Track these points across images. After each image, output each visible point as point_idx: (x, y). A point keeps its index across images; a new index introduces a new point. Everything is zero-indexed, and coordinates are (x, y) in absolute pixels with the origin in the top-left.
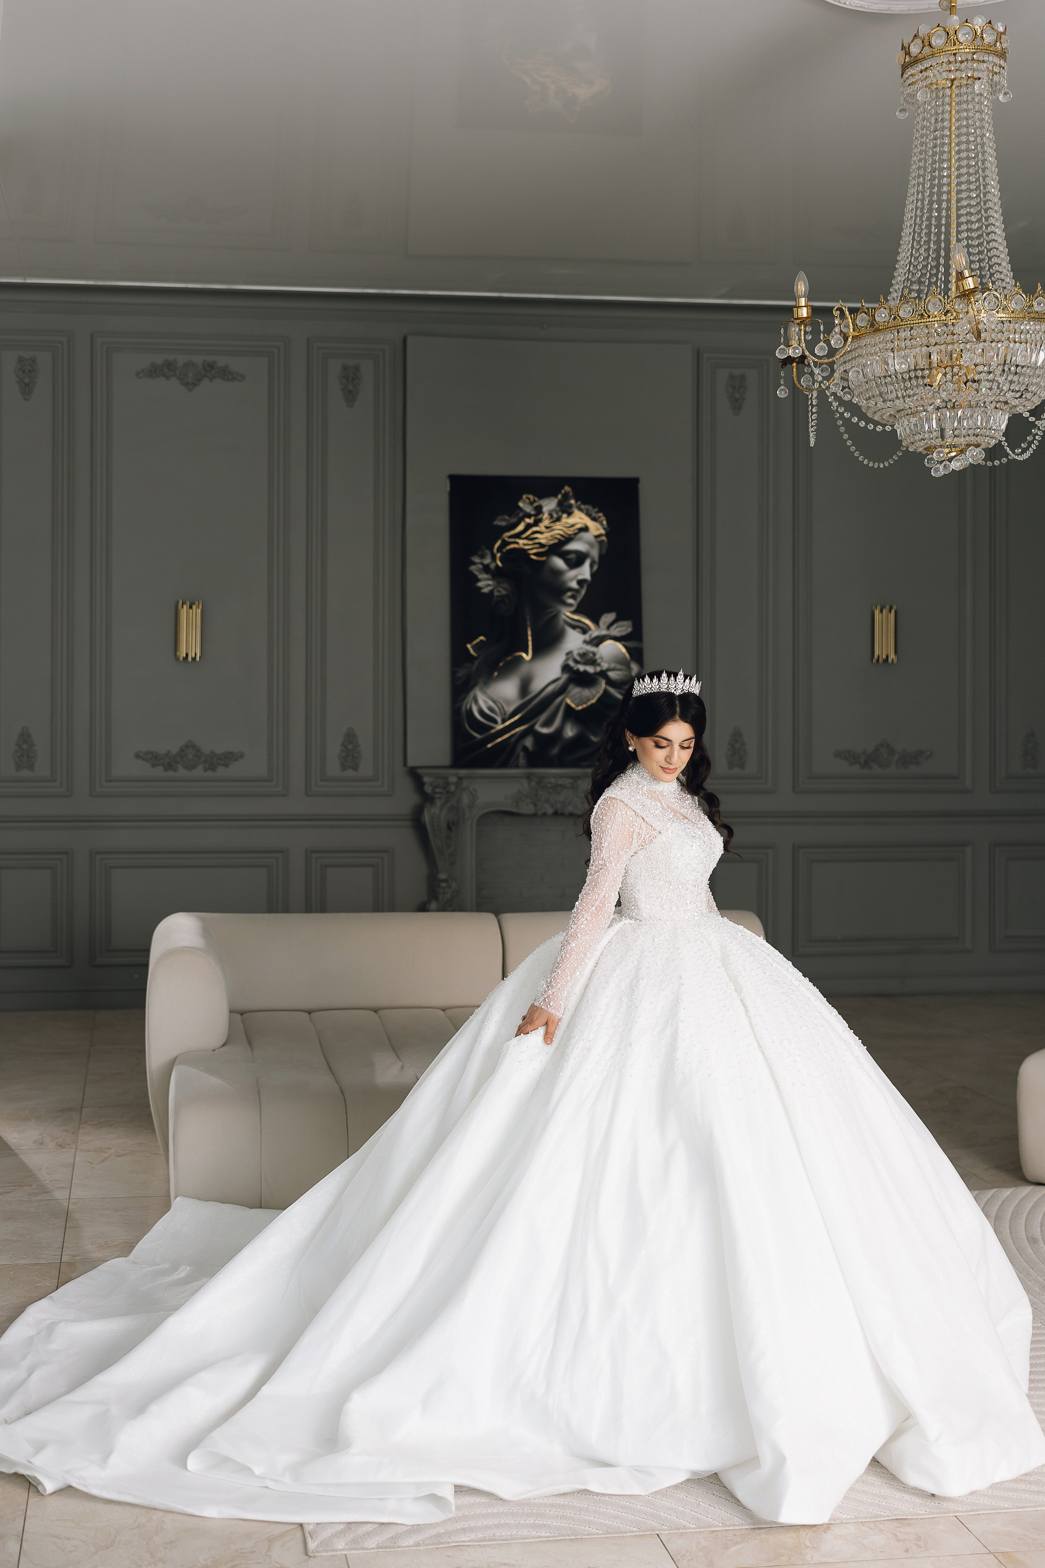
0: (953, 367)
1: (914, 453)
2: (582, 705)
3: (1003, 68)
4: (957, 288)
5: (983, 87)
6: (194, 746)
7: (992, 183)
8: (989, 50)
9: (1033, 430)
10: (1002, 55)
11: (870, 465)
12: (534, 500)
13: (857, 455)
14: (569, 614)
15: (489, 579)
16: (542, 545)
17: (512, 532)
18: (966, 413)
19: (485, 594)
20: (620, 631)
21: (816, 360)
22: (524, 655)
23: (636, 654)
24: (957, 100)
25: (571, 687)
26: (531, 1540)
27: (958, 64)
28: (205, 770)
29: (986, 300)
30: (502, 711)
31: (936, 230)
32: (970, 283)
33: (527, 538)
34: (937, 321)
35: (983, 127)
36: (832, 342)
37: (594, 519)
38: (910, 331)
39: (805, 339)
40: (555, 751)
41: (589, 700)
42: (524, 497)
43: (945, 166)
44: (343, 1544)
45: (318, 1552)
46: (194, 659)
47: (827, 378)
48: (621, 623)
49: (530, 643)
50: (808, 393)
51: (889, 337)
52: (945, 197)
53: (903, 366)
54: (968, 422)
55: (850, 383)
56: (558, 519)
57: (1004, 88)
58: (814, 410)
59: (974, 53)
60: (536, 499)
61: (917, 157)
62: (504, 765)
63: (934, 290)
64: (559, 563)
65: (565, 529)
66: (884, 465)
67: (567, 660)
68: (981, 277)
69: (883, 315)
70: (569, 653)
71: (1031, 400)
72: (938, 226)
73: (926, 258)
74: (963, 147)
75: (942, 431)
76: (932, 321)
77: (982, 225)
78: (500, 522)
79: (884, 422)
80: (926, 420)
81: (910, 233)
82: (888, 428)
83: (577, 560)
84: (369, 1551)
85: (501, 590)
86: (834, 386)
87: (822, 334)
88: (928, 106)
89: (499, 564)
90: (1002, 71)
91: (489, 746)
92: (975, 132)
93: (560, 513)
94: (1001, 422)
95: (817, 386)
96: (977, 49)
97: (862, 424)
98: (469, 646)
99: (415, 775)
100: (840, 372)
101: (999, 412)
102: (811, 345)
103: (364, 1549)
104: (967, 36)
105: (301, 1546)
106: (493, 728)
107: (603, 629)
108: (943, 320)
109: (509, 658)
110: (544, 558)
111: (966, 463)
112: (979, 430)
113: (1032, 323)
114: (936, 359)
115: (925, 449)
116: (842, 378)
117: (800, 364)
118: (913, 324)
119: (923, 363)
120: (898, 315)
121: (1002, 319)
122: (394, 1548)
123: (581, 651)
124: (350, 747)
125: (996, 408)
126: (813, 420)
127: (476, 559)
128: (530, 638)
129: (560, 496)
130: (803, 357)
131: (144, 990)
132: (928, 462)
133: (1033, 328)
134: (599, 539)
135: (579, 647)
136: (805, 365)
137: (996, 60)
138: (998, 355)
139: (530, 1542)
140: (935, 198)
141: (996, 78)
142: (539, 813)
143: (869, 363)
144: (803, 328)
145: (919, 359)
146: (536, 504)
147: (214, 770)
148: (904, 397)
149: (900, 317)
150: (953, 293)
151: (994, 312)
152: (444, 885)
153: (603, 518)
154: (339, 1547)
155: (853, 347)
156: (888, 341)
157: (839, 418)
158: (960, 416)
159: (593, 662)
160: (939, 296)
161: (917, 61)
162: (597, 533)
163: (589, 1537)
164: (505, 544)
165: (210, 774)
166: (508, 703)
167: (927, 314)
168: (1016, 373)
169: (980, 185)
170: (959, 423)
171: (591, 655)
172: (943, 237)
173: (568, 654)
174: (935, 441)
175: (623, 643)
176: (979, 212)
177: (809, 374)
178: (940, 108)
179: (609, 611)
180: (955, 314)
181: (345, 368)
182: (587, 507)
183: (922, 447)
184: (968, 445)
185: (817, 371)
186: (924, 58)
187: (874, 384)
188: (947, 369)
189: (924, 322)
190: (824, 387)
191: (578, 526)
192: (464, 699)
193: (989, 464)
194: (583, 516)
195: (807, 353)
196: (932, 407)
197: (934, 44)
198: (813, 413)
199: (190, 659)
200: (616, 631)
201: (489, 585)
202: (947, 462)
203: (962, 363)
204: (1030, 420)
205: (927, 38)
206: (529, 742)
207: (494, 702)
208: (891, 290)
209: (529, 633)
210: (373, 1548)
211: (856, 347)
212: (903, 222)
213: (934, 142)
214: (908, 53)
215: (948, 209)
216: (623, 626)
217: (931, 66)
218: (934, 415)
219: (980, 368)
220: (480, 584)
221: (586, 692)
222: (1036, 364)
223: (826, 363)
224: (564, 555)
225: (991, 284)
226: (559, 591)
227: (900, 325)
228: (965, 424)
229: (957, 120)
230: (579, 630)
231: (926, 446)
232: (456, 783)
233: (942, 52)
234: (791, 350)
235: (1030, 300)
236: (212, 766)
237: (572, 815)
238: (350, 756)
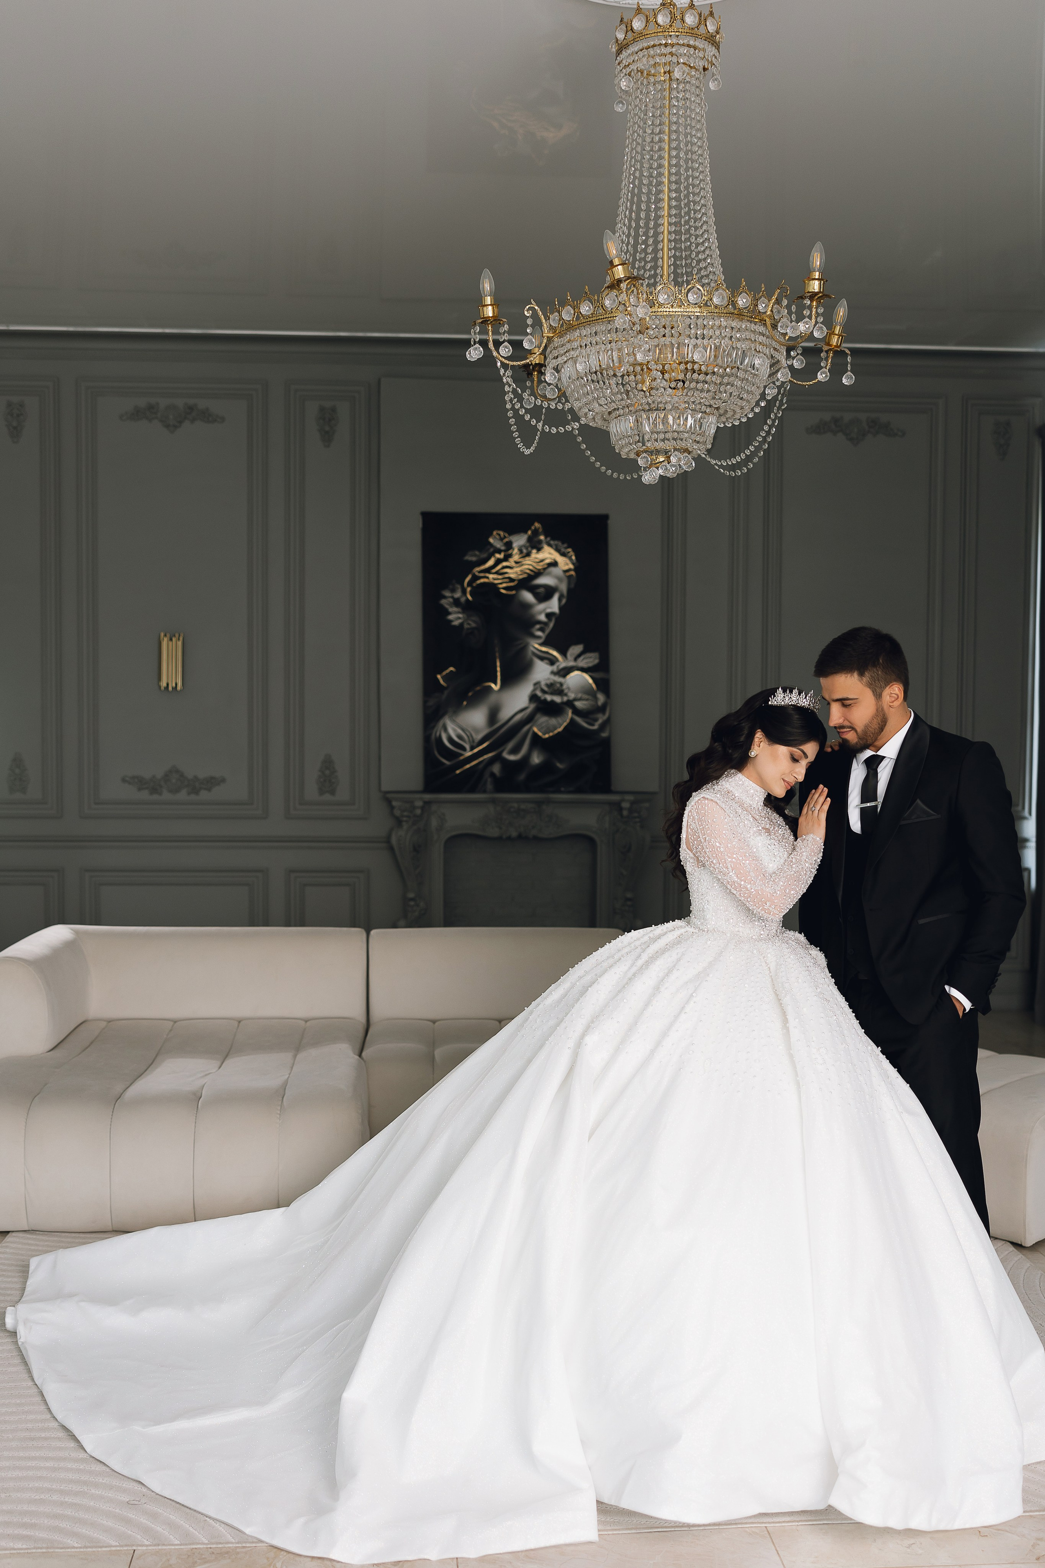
2: (548, 733)
6: (177, 771)
14: (537, 646)
15: (459, 613)
16: (511, 580)
19: (455, 626)
20: (587, 663)
22: (493, 685)
23: (603, 685)
25: (538, 716)
28: (189, 794)
30: (471, 738)
33: (497, 573)
37: (563, 555)
40: (522, 777)
41: (555, 729)
42: (495, 533)
46: (175, 688)
49: (499, 674)
56: (528, 554)
60: (507, 535)
62: (472, 790)
64: (528, 596)
65: (534, 564)
67: (535, 690)
70: (537, 684)
78: (471, 558)
83: (546, 594)
85: (470, 622)
89: (470, 598)
91: (458, 772)
93: (529, 549)
98: (439, 677)
99: (388, 800)
106: (462, 755)
107: (570, 661)
109: (478, 688)
110: (514, 592)
123: (548, 682)
124: (327, 772)
127: (447, 593)
128: (498, 669)
134: (568, 574)
135: (546, 677)
142: (504, 837)
146: (506, 540)
147: (197, 793)
152: (412, 903)
153: (572, 553)
159: (560, 692)
162: (566, 568)
165: (193, 797)
166: (477, 731)
171: (558, 685)
173: (535, 684)
175: (591, 674)
179: (577, 643)
181: (322, 409)
182: (556, 542)
191: (548, 561)
192: (433, 727)
194: (552, 551)
199: (170, 689)
200: (582, 663)
201: (459, 618)
206: (496, 769)
207: (463, 730)
209: (498, 664)
216: (591, 657)
220: (450, 617)
221: (553, 721)
224: (533, 590)
226: (527, 624)
230: (546, 661)
232: (423, 807)
236: (195, 791)
237: (536, 838)
238: (327, 781)
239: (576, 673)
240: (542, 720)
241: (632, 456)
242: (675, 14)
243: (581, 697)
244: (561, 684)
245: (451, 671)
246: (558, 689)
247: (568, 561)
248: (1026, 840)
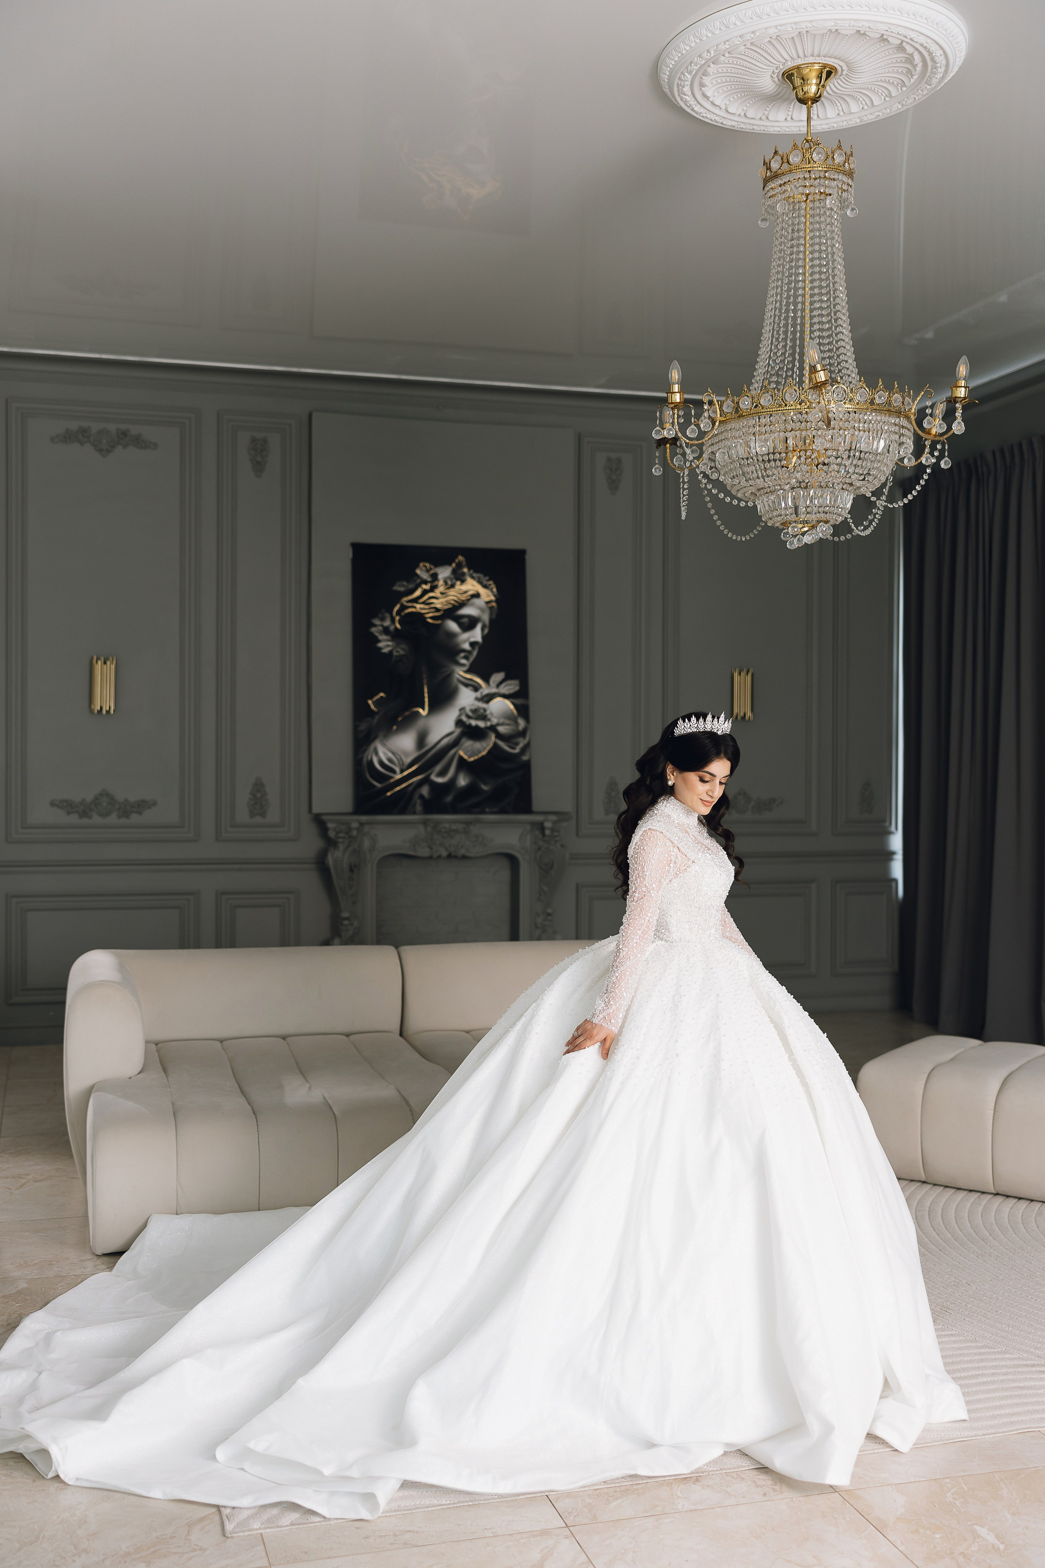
0: (806, 451)
1: (772, 527)
3: (851, 187)
4: (811, 380)
5: (833, 202)
6: (108, 795)
7: (841, 289)
8: (839, 169)
9: (874, 510)
10: (850, 174)
11: (733, 538)
12: (430, 568)
13: (723, 529)
14: (462, 673)
16: (437, 610)
18: (817, 493)
19: (384, 654)
21: (688, 441)
22: (421, 710)
24: (811, 213)
26: (433, 1509)
27: (812, 181)
28: (119, 817)
29: (835, 392)
31: (792, 329)
32: (822, 376)
33: (423, 603)
34: (793, 409)
35: (833, 238)
36: (702, 426)
38: (770, 417)
39: (678, 422)
40: (449, 799)
41: (480, 752)
42: (421, 565)
43: (801, 272)
44: (259, 1524)
45: (234, 1533)
46: (108, 712)
47: (698, 458)
48: (509, 682)
49: (426, 700)
50: (680, 472)
51: (752, 422)
52: (800, 299)
53: (764, 449)
54: (818, 501)
55: (717, 463)
56: (453, 586)
57: (851, 204)
58: (686, 486)
59: (826, 172)
60: (432, 567)
61: (776, 262)
62: (402, 812)
63: (791, 381)
64: (453, 626)
66: (746, 538)
67: (460, 715)
68: (831, 372)
69: (747, 403)
70: (462, 710)
71: (873, 482)
72: (794, 325)
73: (784, 354)
74: (816, 255)
75: (796, 508)
76: (789, 409)
77: (832, 326)
78: (399, 588)
79: (746, 500)
80: (783, 499)
81: (770, 331)
82: (750, 504)
83: (469, 624)
84: (283, 1529)
85: (400, 650)
86: (703, 466)
87: (693, 418)
88: (786, 217)
89: (398, 626)
90: (850, 189)
91: (389, 794)
92: (826, 242)
94: (847, 501)
95: (688, 464)
96: (829, 168)
97: (728, 500)
98: (370, 702)
99: (320, 821)
100: (709, 453)
101: (845, 493)
102: (683, 428)
103: (278, 1527)
104: (820, 156)
105: (219, 1528)
106: (392, 778)
108: (798, 409)
109: (407, 713)
110: (439, 622)
111: (817, 537)
112: (828, 508)
113: (874, 414)
114: (792, 443)
115: (782, 524)
116: (710, 459)
117: (673, 446)
118: (772, 411)
119: (780, 447)
120: (759, 403)
121: (849, 409)
122: (306, 1524)
123: (473, 708)
124: (259, 795)
125: (843, 489)
126: (684, 495)
127: (377, 622)
128: (426, 695)
129: (454, 565)
130: (675, 440)
131: (62, 1026)
132: (784, 536)
133: (874, 418)
136: (678, 446)
137: (845, 179)
138: (844, 442)
139: (432, 1510)
140: (792, 299)
141: (845, 195)
142: (435, 856)
143: (734, 445)
144: (676, 412)
145: (777, 442)
146: (432, 572)
147: (127, 817)
148: (763, 477)
149: (761, 405)
150: (807, 384)
151: (842, 403)
152: (346, 922)
154: (255, 1527)
155: (720, 431)
156: (751, 426)
157: (707, 495)
158: (812, 496)
159: (484, 717)
160: (794, 387)
161: (777, 175)
163: (486, 1502)
164: (404, 607)
165: (124, 821)
166: (406, 754)
167: (784, 403)
168: (860, 459)
169: (830, 290)
170: (811, 502)
172: (798, 334)
174: (790, 517)
176: (829, 314)
177: (681, 455)
178: (797, 219)
179: (498, 671)
180: (808, 403)
181: (253, 440)
183: (779, 522)
184: (819, 522)
185: (688, 451)
186: (783, 173)
187: (738, 464)
188: (801, 453)
189: (781, 410)
190: (694, 466)
192: (365, 751)
193: (836, 539)
195: (680, 435)
196: (788, 486)
197: (792, 161)
198: (684, 489)
199: (104, 712)
200: (505, 689)
201: (389, 646)
202: (801, 536)
203: (814, 447)
204: (872, 500)
205: (785, 156)
206: (425, 791)
207: (393, 753)
208: (753, 381)
209: (426, 690)
210: (287, 1526)
211: (723, 430)
212: (763, 320)
213: (791, 249)
214: (769, 168)
215: (803, 310)
216: (511, 684)
217: (789, 181)
218: (790, 493)
219: (829, 453)
220: (380, 645)
221: (478, 745)
222: (877, 451)
223: (696, 445)
224: (457, 619)
225: (839, 378)
226: (452, 652)
227: (761, 412)
228: (816, 503)
229: (811, 231)
231: (782, 522)
232: (358, 829)
233: (799, 169)
234: (665, 431)
235: (872, 393)
236: (125, 814)
237: (464, 857)
238: (258, 804)
240: (468, 743)
244: (485, 710)
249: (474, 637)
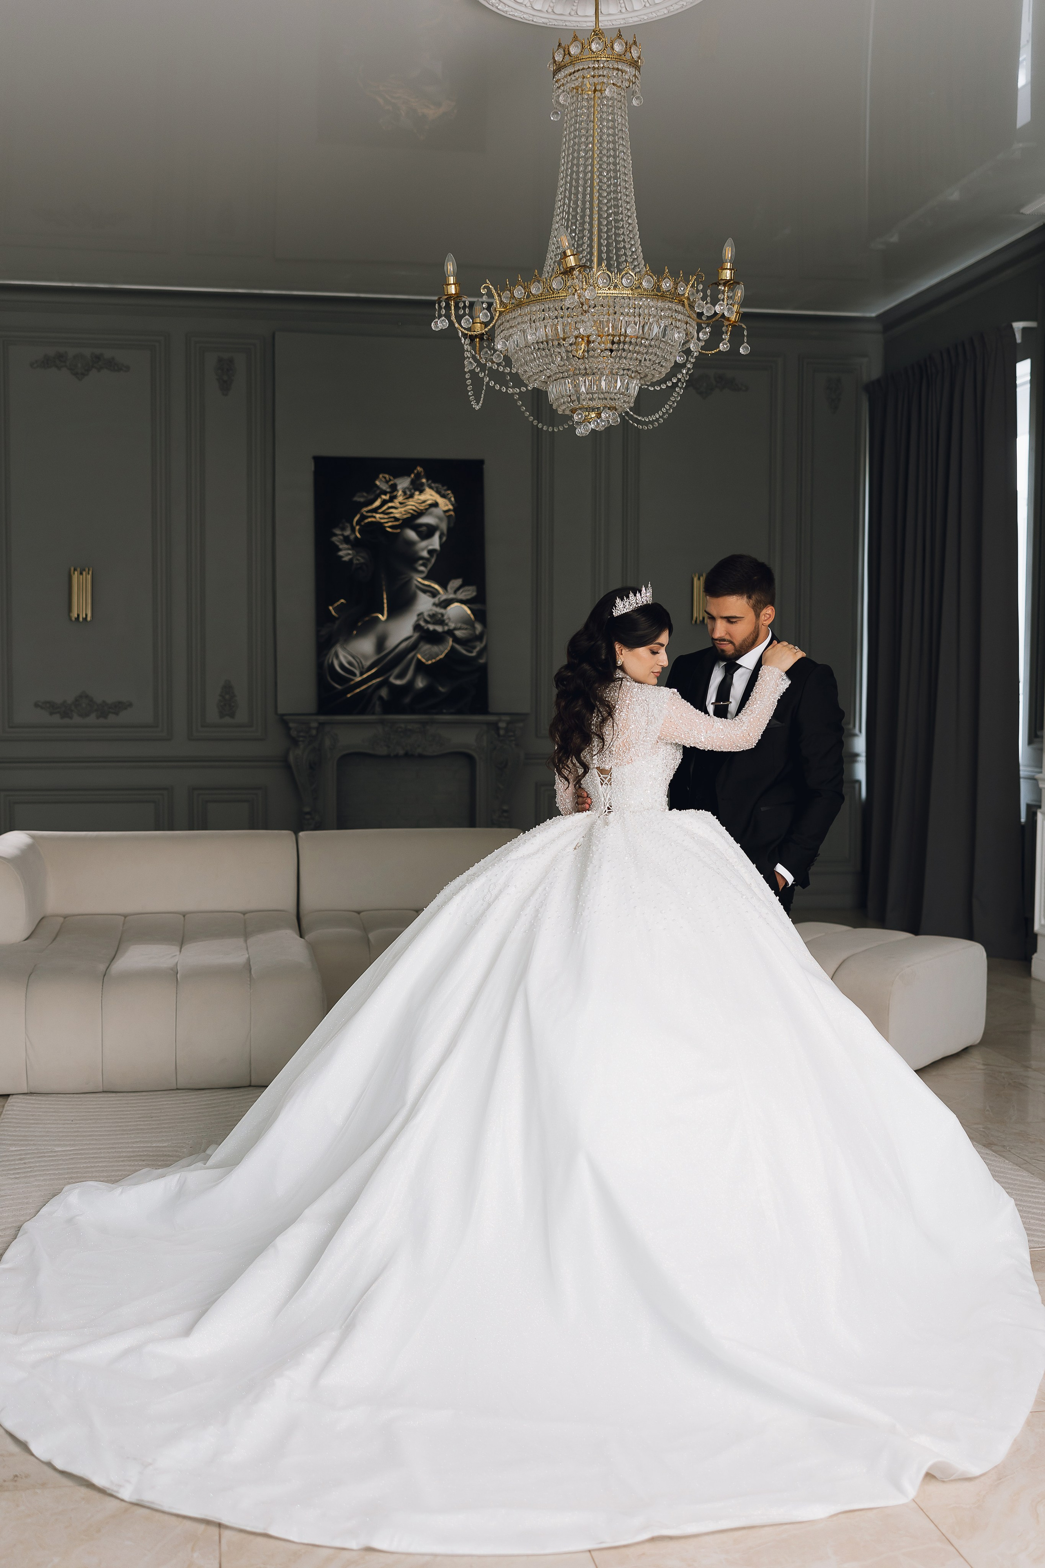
2: (431, 660)
6: (87, 696)
12: (389, 478)
14: (420, 580)
15: (349, 549)
16: (396, 519)
17: (370, 508)
20: (465, 595)
22: (380, 616)
23: (480, 615)
25: (422, 644)
28: (98, 718)
30: (361, 665)
33: (383, 513)
37: (443, 496)
40: (407, 700)
42: (381, 476)
46: (85, 619)
48: (466, 588)
49: (385, 605)
56: (412, 496)
60: (392, 478)
62: (362, 712)
64: (412, 535)
67: (418, 620)
70: (420, 615)
83: (427, 532)
85: (360, 558)
89: (358, 535)
91: (349, 696)
93: (413, 491)
98: (331, 608)
106: (353, 680)
109: (367, 619)
110: (398, 531)
123: (431, 613)
124: (227, 697)
127: (338, 531)
128: (385, 601)
129: (412, 476)
134: (448, 514)
135: (429, 608)
142: (392, 755)
146: (392, 482)
147: (106, 717)
152: (308, 817)
153: (451, 495)
159: (442, 622)
162: (446, 508)
164: (364, 517)
165: (102, 721)
166: (366, 658)
171: (440, 616)
173: (419, 615)
175: (469, 605)
179: (456, 577)
181: (220, 360)
182: (437, 485)
191: (429, 502)
192: (326, 655)
194: (433, 493)
199: (81, 619)
200: (461, 595)
201: (349, 554)
206: (384, 692)
207: (353, 657)
209: (385, 596)
216: (469, 590)
220: (341, 553)
221: (435, 649)
224: (416, 528)
226: (411, 559)
230: (428, 594)
232: (318, 728)
236: (103, 714)
237: (421, 757)
238: (227, 705)
239: (456, 604)
240: (426, 647)
241: (568, 412)
242: (606, 43)
243: (461, 627)
244: (443, 615)
245: (342, 602)
246: (440, 620)
247: (448, 502)
248: (857, 755)
249: (432, 545)
